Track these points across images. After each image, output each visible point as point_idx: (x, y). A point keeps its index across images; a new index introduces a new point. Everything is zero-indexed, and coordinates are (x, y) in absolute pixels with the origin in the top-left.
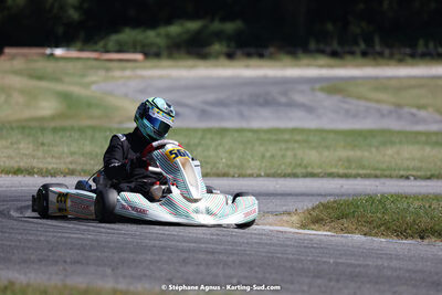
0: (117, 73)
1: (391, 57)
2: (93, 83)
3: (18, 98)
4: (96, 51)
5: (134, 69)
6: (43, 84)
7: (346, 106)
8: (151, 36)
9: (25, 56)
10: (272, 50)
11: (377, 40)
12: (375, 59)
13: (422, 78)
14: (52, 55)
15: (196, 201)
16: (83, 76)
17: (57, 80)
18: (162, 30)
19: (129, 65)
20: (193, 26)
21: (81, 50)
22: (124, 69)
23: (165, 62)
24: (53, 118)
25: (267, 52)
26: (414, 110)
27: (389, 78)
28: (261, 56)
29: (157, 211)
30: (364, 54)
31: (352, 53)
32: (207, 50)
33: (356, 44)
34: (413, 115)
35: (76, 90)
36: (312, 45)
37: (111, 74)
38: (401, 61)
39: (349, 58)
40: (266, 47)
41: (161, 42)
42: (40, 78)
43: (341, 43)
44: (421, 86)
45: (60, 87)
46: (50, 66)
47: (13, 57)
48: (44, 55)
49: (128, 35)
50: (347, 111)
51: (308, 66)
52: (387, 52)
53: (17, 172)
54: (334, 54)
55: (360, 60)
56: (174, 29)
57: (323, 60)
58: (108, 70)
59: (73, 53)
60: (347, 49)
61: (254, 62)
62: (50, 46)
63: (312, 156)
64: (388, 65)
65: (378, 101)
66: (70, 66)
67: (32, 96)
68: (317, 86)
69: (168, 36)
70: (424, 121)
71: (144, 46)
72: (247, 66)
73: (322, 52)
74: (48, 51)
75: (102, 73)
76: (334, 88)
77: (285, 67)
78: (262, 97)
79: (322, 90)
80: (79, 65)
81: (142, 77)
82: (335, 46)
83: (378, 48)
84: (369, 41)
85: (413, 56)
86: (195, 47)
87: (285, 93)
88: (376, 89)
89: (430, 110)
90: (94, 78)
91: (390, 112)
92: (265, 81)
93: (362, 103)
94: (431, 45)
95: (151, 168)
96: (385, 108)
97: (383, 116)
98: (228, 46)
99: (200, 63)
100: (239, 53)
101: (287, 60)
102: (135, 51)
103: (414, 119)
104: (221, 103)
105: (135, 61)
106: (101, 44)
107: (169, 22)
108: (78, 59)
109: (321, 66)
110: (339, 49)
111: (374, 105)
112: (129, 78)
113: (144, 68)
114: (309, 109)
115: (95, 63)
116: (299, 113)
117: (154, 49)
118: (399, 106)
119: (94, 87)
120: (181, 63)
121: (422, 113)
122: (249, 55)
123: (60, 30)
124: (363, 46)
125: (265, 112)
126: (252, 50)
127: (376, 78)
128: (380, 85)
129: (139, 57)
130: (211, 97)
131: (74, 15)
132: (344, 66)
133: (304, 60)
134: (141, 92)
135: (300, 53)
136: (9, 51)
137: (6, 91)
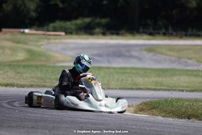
0: (53, 41)
1: (176, 35)
2: (42, 45)
3: (8, 51)
4: (43, 30)
5: (60, 39)
6: (20, 45)
7: (156, 58)
8: (68, 24)
9: (11, 32)
10: (123, 31)
11: (170, 28)
12: (169, 36)
13: (190, 45)
14: (24, 32)
15: (100, 101)
16: (38, 42)
17: (26, 43)
18: (74, 22)
19: (56, 37)
20: (87, 20)
21: (37, 30)
22: (56, 39)
23: (75, 36)
24: (23, 61)
25: (120, 32)
26: (186, 60)
27: (175, 45)
28: (118, 34)
29: (83, 105)
30: (164, 34)
31: (159, 34)
32: (93, 31)
33: (161, 29)
34: (186, 62)
35: (34, 48)
36: (141, 30)
37: (50, 41)
38: (181, 37)
39: (157, 36)
40: (120, 30)
41: (73, 27)
42: (18, 43)
43: (154, 29)
44: (189, 49)
45: (27, 47)
46: (22, 37)
47: (6, 33)
48: (20, 32)
49: (58, 24)
50: (156, 60)
51: (139, 39)
52: (174, 33)
53: (7, 85)
54: (151, 34)
55: (162, 37)
56: (79, 21)
57: (146, 37)
58: (49, 39)
59: (33, 32)
60: (157, 31)
61: (115, 37)
62: (23, 28)
63: (140, 80)
64: (175, 39)
65: (170, 56)
66: (31, 37)
67: (14, 50)
68: (143, 48)
69: (76, 24)
70: (191, 65)
71: (65, 29)
72: (111, 39)
73: (145, 33)
74: (22, 30)
75: (46, 41)
76: (151, 49)
77: (129, 39)
78: (118, 53)
79: (146, 50)
80: (36, 37)
81: (64, 43)
82: (151, 30)
83: (170, 32)
84: (167, 29)
85: (186, 35)
86: (88, 30)
87: (128, 51)
88: (170, 50)
89: (194, 60)
90: (42, 43)
91: (175, 61)
92: (119, 46)
93: (164, 56)
94: (194, 31)
95: (80, 86)
97: (172, 62)
98: (103, 30)
99: (90, 37)
100: (108, 32)
101: (129, 36)
102: (61, 30)
103: (187, 64)
104: (99, 55)
105: (61, 35)
106: (46, 28)
107: (76, 18)
108: (35, 34)
109: (145, 39)
110: (153, 31)
111: (168, 57)
112: (58, 43)
113: (65, 39)
114: (139, 59)
115: (43, 36)
116: (135, 61)
117: (70, 30)
118: (180, 58)
119: (42, 47)
120: (82, 37)
121: (190, 62)
122: (112, 34)
123: (27, 21)
124: (164, 30)
125: (119, 60)
126: (114, 32)
127: (170, 45)
128: (171, 48)
129: (63, 33)
130: (95, 52)
131: (33, 14)
132: (155, 39)
133: (138, 36)
134: (64, 49)
135: (135, 33)
136: (4, 30)
137: (3, 48)
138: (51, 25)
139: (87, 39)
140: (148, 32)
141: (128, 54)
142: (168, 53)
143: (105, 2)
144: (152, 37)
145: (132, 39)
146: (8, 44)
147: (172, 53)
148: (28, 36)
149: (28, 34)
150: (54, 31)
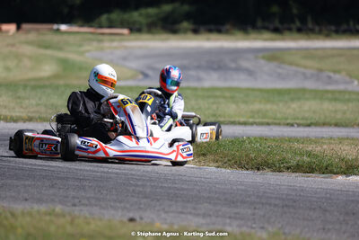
0: (107, 44)
1: (320, 32)
2: (88, 51)
3: (27, 62)
4: (91, 26)
5: (123, 40)
6: (49, 52)
7: (280, 71)
8: (135, 16)
9: (37, 30)
10: (228, 27)
11: (309, 19)
12: (307, 34)
14: (58, 30)
16: (80, 46)
17: (60, 49)
18: (143, 11)
19: (113, 37)
20: (167, 8)
21: (82, 26)
22: (112, 41)
23: (145, 36)
24: (49, 78)
25: (224, 28)
26: (332, 74)
27: (316, 49)
28: (219, 31)
30: (299, 30)
31: (290, 29)
32: (177, 26)
33: (293, 22)
34: (330, 77)
35: (72, 57)
36: (259, 23)
37: (102, 44)
38: (328, 36)
39: (287, 34)
40: (223, 24)
41: (143, 20)
42: (47, 47)
43: (282, 22)
44: (340, 55)
45: (61, 55)
46: (55, 38)
47: (28, 31)
48: (52, 29)
49: (115, 16)
50: (279, 74)
51: (255, 39)
52: (317, 28)
54: (276, 30)
55: (296, 35)
57: (267, 35)
58: (100, 41)
59: (75, 29)
60: (286, 25)
61: (214, 36)
62: (57, 23)
64: (318, 39)
65: (305, 67)
66: (71, 39)
67: (38, 60)
68: (261, 55)
69: (148, 16)
70: (337, 82)
71: (129, 23)
72: (208, 39)
73: (266, 29)
74: (55, 26)
75: (95, 44)
76: (273, 56)
78: (216, 63)
79: (263, 58)
80: (78, 37)
81: (126, 48)
82: (277, 24)
83: (310, 25)
84: (303, 21)
85: (337, 32)
86: (169, 25)
87: (235, 60)
88: (306, 57)
89: (344, 73)
90: (87, 48)
91: (312, 76)
93: (294, 68)
94: (351, 23)
96: (309, 72)
97: (305, 77)
98: (195, 23)
99: (172, 36)
100: (202, 28)
101: (239, 34)
102: (122, 25)
103: (330, 80)
105: (121, 34)
106: (97, 21)
108: (78, 33)
109: (265, 40)
110: (280, 26)
111: (302, 70)
112: (116, 48)
113: (129, 40)
114: (250, 73)
115: (90, 36)
116: (243, 76)
117: (137, 26)
118: (321, 70)
119: (87, 54)
120: (157, 37)
121: (337, 76)
122: (210, 31)
123: (66, 10)
124: (298, 24)
125: (215, 75)
126: (212, 27)
127: (307, 49)
128: (308, 54)
129: (125, 31)
132: (283, 39)
133: (253, 35)
134: (125, 59)
135: (250, 30)
136: (25, 26)
137: (18, 57)
138: (104, 18)
139: (165, 40)
140: (271, 26)
141: (233, 65)
142: (303, 62)
144: (278, 36)
145: (243, 39)
146: (28, 50)
147: (309, 63)
148: (65, 37)
149: (66, 32)
150: (110, 27)
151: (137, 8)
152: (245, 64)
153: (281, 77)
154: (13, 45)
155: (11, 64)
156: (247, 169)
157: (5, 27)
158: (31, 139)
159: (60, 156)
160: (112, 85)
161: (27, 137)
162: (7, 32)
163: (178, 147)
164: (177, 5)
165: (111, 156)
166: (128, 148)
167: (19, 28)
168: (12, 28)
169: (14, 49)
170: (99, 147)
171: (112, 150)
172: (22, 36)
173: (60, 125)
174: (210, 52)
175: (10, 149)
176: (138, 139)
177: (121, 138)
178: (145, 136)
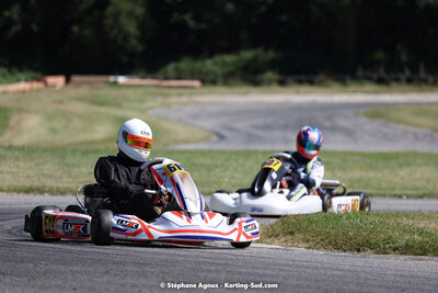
0: (173, 99)
1: (435, 84)
2: (151, 108)
3: (77, 123)
4: (156, 78)
5: (191, 95)
6: (103, 110)
7: (386, 130)
8: (209, 64)
9: (89, 83)
10: (321, 77)
11: (422, 67)
12: (419, 85)
14: (115, 83)
16: (142, 101)
17: (118, 106)
18: (218, 59)
20: (247, 55)
21: (144, 78)
22: (181, 95)
23: (221, 89)
25: (317, 79)
28: (311, 83)
30: (409, 81)
31: (398, 80)
32: (259, 77)
33: (402, 70)
37: (168, 100)
39: (394, 85)
40: (316, 74)
41: (218, 70)
42: (101, 104)
43: (388, 71)
45: (118, 113)
46: (112, 93)
47: (79, 85)
48: (107, 82)
49: (185, 64)
50: (385, 135)
51: (355, 92)
52: (431, 79)
54: (381, 81)
55: (405, 87)
57: (369, 87)
58: (166, 95)
59: (136, 81)
60: (393, 75)
61: (305, 88)
62: (114, 74)
64: (432, 91)
65: (417, 126)
66: (130, 93)
67: (90, 120)
68: (362, 111)
69: (224, 64)
71: (201, 74)
72: (298, 93)
73: (370, 79)
74: (112, 79)
75: (160, 100)
76: (376, 112)
79: (365, 115)
80: (139, 92)
81: (197, 103)
82: (382, 73)
83: (422, 75)
84: (415, 70)
86: (250, 76)
87: (330, 118)
88: (418, 114)
90: (151, 104)
91: (425, 136)
93: (401, 127)
97: (417, 138)
98: (281, 73)
99: (253, 89)
100: (290, 79)
101: (336, 86)
102: (192, 76)
104: (267, 127)
105: (192, 87)
106: (161, 72)
108: (140, 86)
109: (367, 93)
110: (385, 76)
111: (412, 129)
112: (186, 104)
113: (201, 94)
114: (349, 133)
115: (155, 90)
116: (339, 137)
117: (211, 77)
118: (436, 130)
119: (150, 112)
120: (235, 89)
122: (300, 82)
123: (125, 59)
124: (408, 73)
126: (303, 77)
127: (419, 104)
128: (420, 110)
129: (197, 83)
130: (260, 121)
132: (390, 92)
133: (353, 87)
134: (195, 117)
135: (348, 80)
136: (76, 79)
137: (67, 116)
138: (171, 68)
139: (245, 93)
140: (375, 76)
141: (327, 124)
142: (414, 119)
143: (284, 18)
145: (341, 92)
146: (79, 107)
147: (422, 121)
148: (124, 92)
149: (125, 86)
150: (179, 78)
151: (211, 55)
152: (343, 123)
153: (386, 138)
154: (61, 102)
155: (58, 125)
156: (345, 251)
157: (51, 80)
158: (53, 218)
159: (90, 239)
160: (146, 145)
161: (47, 216)
162: (54, 86)
163: (240, 224)
164: (259, 51)
165: (156, 238)
166: (177, 228)
167: (68, 81)
168: (59, 81)
169: (62, 107)
170: (140, 226)
171: (157, 230)
172: (72, 91)
173: (88, 199)
174: (300, 108)
175: (26, 230)
176: (189, 215)
177: (168, 215)
178: (199, 211)
